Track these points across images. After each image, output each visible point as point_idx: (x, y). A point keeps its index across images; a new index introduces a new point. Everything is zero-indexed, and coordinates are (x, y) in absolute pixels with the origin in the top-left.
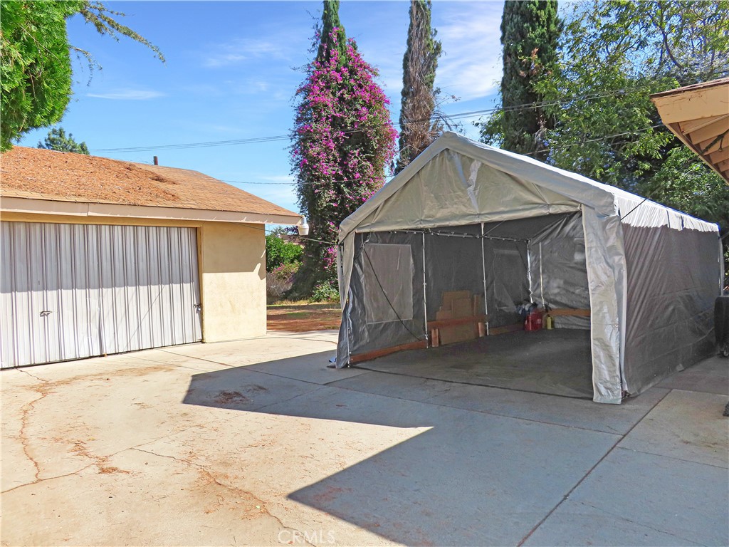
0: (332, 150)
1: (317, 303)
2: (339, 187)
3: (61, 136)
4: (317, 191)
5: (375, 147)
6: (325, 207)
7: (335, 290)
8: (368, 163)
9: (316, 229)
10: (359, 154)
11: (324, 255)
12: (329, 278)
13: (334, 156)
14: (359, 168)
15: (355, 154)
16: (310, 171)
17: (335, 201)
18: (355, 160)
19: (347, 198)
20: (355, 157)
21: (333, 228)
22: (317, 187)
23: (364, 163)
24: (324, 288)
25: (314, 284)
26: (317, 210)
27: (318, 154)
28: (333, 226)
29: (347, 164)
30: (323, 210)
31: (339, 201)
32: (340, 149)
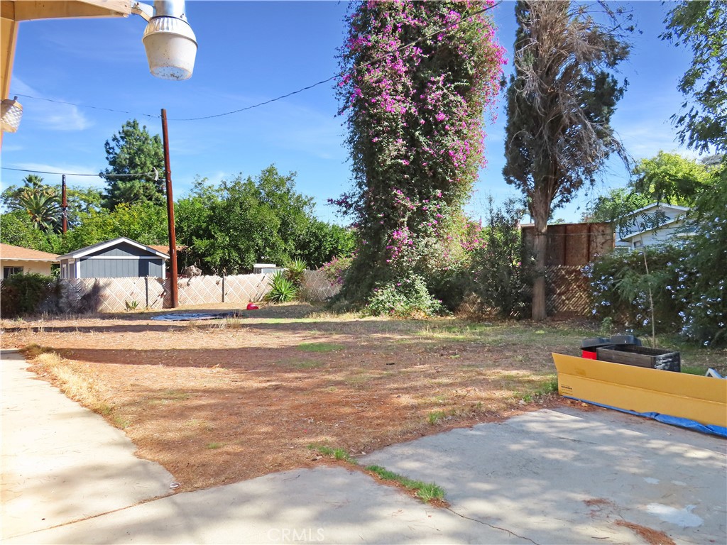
0: (401, 76)
1: (373, 318)
2: (413, 136)
3: (134, 127)
4: (376, 139)
5: (470, 72)
6: (390, 167)
7: (403, 297)
8: (459, 98)
9: (376, 200)
10: (444, 85)
11: (387, 241)
12: (395, 278)
13: (404, 85)
14: (444, 105)
15: (438, 82)
16: (366, 109)
17: (406, 157)
18: (440, 92)
19: (425, 152)
20: (438, 88)
21: (403, 199)
22: (377, 135)
23: (452, 98)
24: (385, 294)
25: (372, 287)
26: (377, 172)
27: (379, 81)
28: (401, 195)
29: (426, 99)
30: (386, 171)
31: (412, 157)
32: (413, 74)
